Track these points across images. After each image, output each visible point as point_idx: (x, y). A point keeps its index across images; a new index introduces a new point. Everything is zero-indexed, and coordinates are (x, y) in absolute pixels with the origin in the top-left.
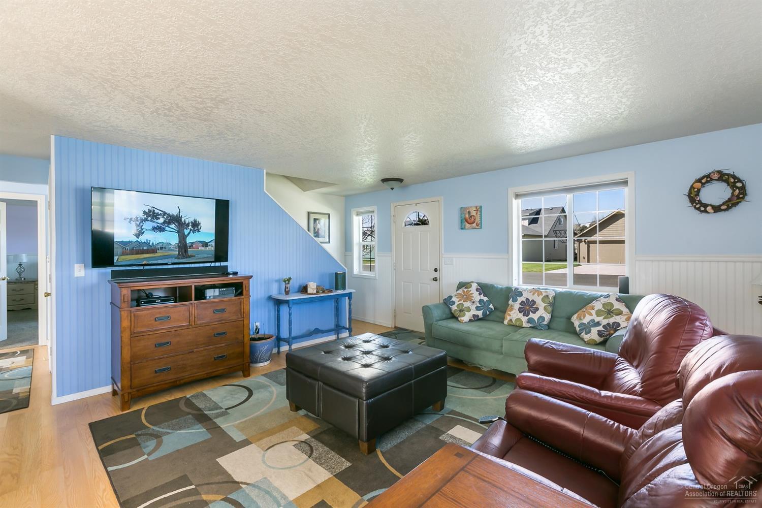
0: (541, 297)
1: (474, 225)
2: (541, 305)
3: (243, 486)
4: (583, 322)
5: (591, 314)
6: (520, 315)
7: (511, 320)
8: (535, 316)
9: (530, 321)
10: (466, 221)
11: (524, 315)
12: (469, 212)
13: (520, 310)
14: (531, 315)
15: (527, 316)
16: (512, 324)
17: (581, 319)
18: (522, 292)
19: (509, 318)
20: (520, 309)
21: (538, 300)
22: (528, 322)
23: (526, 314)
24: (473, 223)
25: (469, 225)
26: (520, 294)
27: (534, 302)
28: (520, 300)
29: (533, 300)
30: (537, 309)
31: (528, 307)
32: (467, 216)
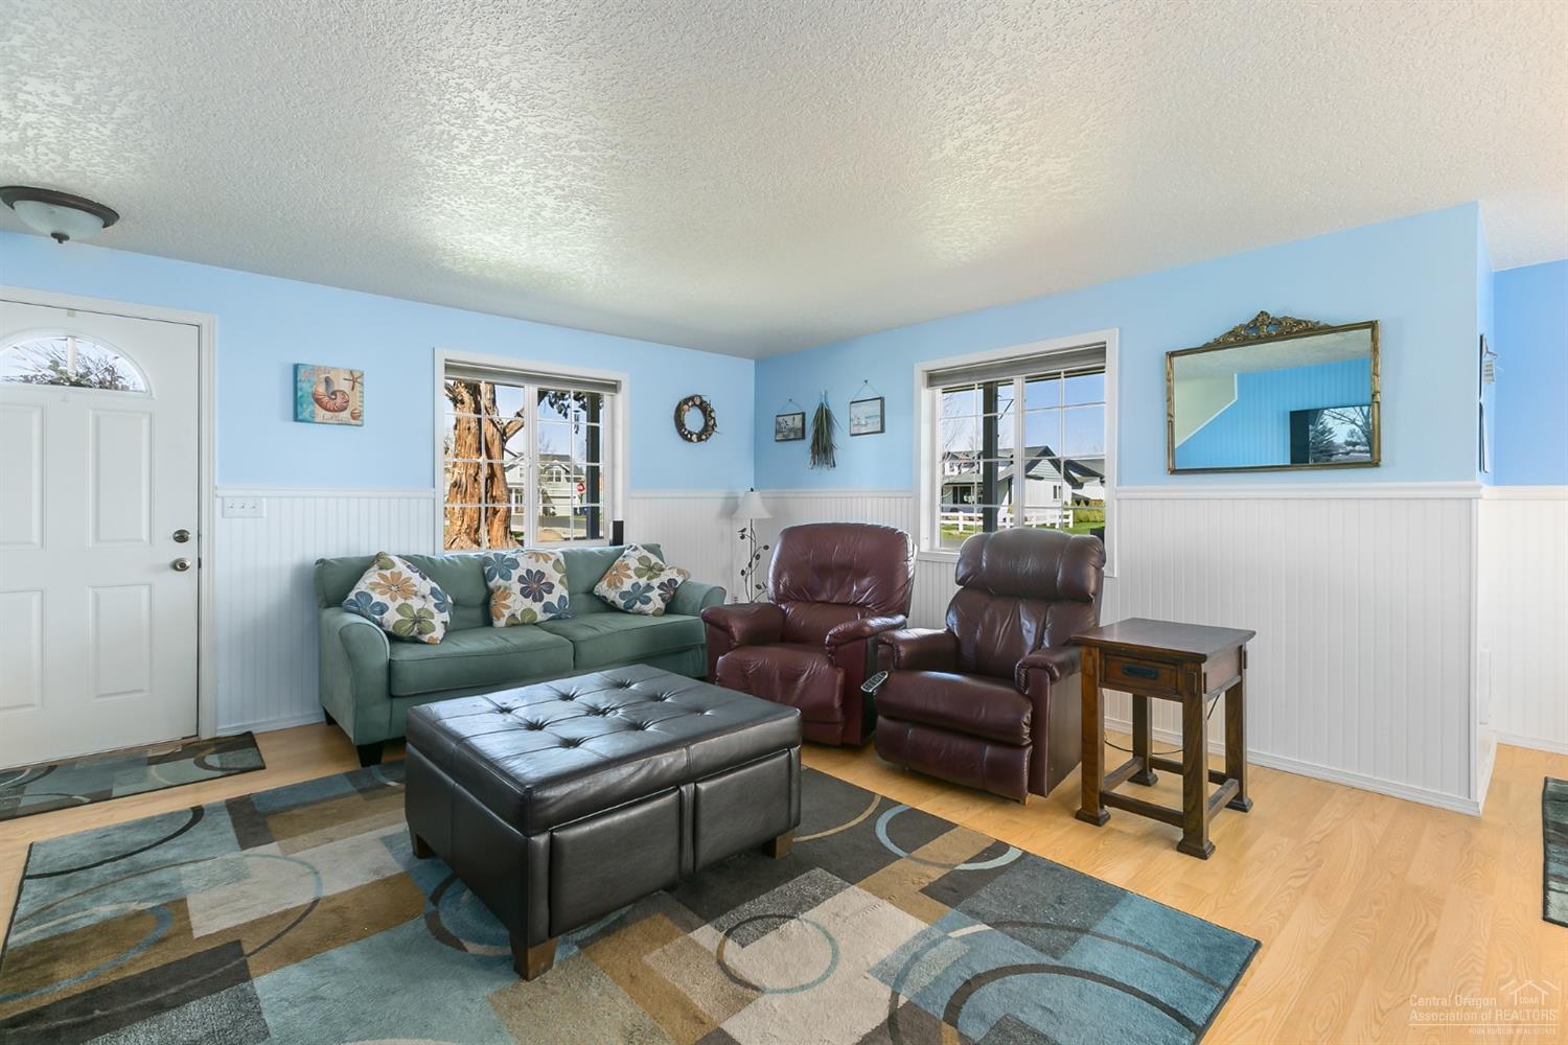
0: (551, 563)
1: (345, 415)
2: (554, 577)
3: (903, 1000)
4: (624, 590)
5: (630, 577)
6: (528, 602)
7: (513, 615)
8: (552, 598)
9: (547, 608)
10: (318, 401)
11: (535, 600)
12: (328, 381)
13: (525, 593)
14: (547, 598)
15: (541, 601)
16: (515, 622)
17: (617, 587)
18: (516, 560)
19: (507, 613)
20: (522, 591)
21: (547, 568)
22: (545, 611)
23: (538, 598)
24: (343, 409)
25: (329, 414)
26: (515, 564)
27: (541, 574)
28: (515, 574)
29: (538, 572)
30: (551, 586)
31: (534, 586)
32: (321, 389)
